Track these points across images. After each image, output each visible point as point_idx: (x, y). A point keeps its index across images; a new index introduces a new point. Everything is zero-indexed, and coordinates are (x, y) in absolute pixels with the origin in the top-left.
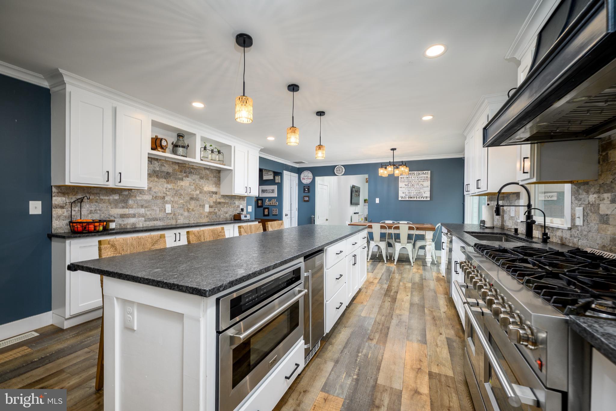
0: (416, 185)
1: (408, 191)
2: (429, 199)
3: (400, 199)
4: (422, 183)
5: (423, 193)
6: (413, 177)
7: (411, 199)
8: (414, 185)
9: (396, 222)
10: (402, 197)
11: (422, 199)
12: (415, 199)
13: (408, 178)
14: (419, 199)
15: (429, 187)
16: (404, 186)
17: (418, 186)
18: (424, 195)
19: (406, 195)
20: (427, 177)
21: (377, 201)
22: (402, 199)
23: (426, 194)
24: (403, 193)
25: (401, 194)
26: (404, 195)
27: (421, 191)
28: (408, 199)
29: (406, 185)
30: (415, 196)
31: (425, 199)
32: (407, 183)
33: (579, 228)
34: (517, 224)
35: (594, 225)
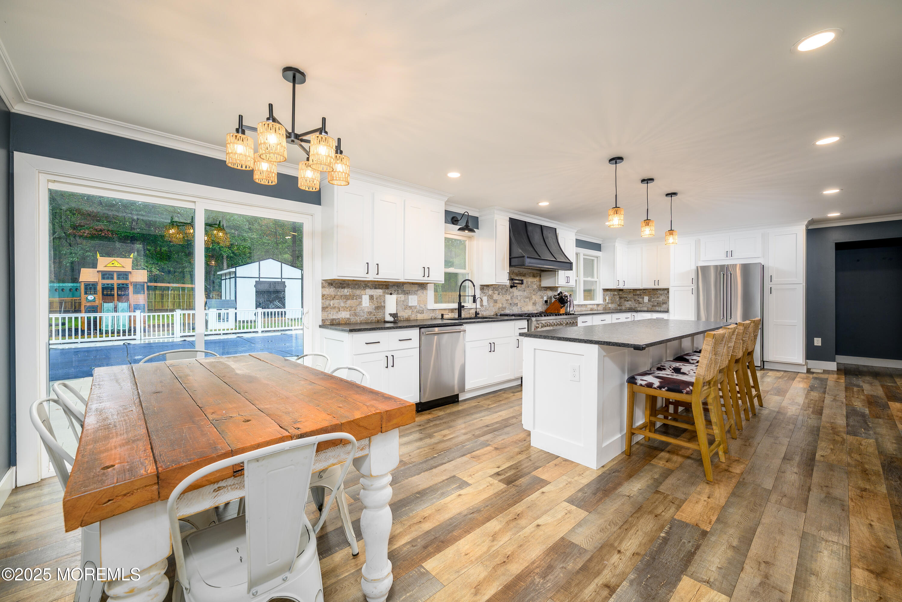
33: (485, 306)
34: (422, 312)
35: (492, 304)
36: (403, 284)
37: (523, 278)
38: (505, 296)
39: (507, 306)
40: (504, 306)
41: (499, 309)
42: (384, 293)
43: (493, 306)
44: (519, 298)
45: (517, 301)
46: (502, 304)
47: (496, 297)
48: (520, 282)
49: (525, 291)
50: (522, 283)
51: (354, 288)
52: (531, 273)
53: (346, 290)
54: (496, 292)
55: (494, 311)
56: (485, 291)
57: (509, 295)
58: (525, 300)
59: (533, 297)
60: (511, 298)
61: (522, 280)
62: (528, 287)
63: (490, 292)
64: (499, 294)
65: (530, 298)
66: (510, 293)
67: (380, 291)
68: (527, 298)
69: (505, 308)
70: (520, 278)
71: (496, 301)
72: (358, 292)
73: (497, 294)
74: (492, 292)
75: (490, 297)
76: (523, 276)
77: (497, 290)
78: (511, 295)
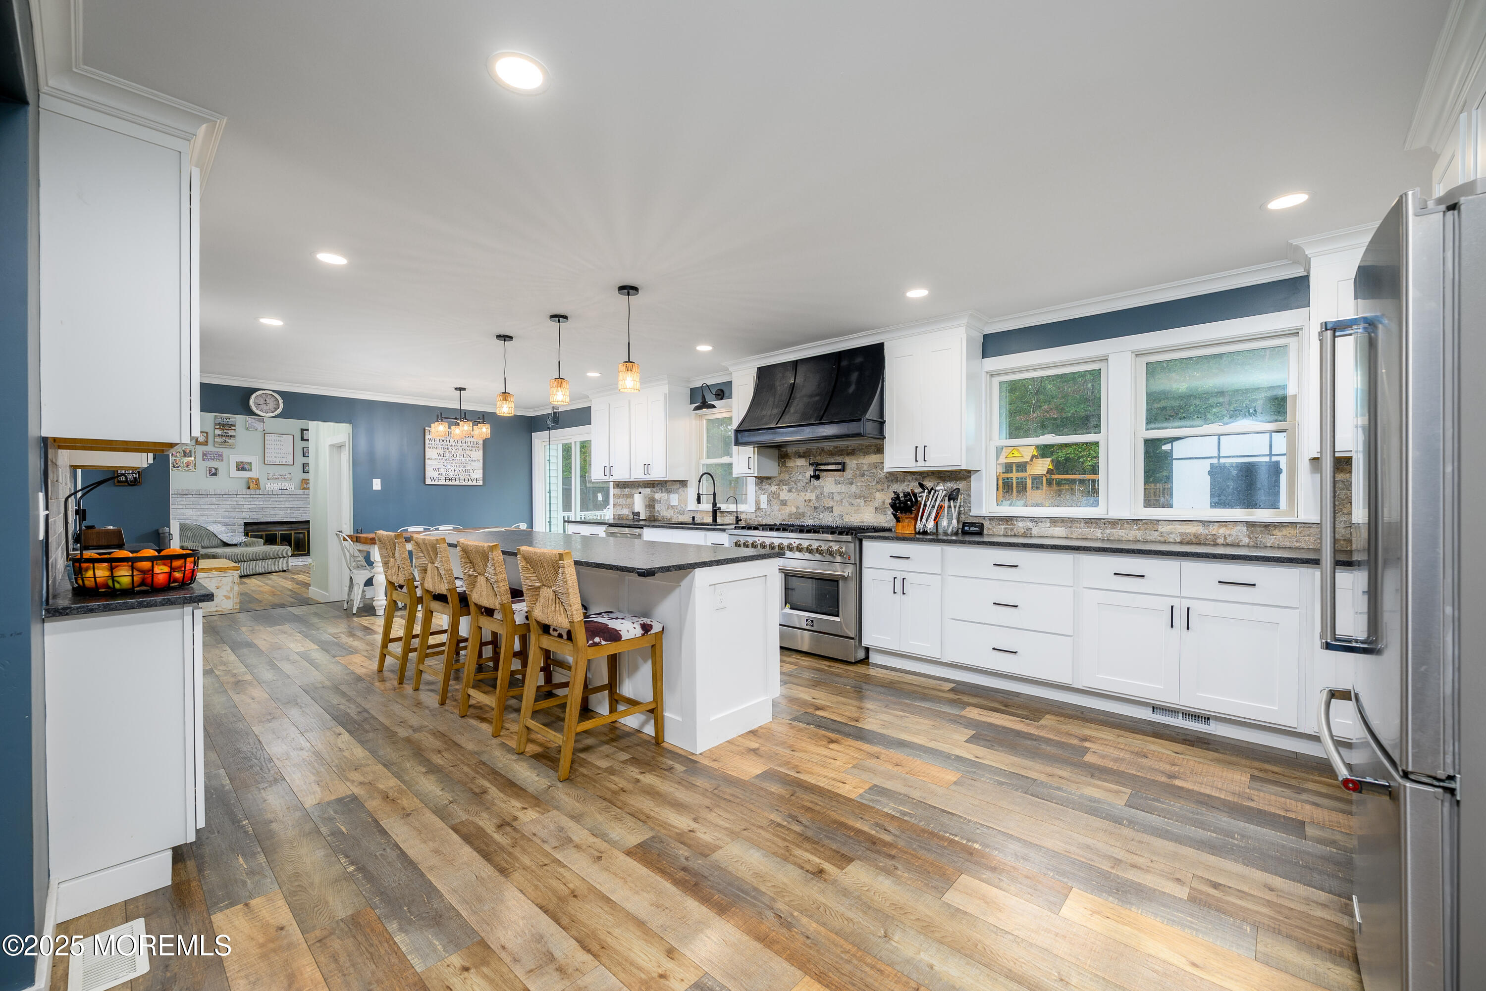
0: (458, 456)
1: (444, 466)
2: (481, 483)
3: (428, 482)
4: (468, 452)
5: (471, 471)
6: (452, 440)
7: (450, 483)
8: (455, 456)
9: (432, 529)
10: (433, 479)
11: (470, 483)
12: (457, 483)
13: (443, 441)
14: (464, 483)
15: (482, 461)
16: (437, 457)
17: (462, 457)
18: (473, 476)
19: (439, 474)
20: (477, 443)
21: (377, 485)
22: (433, 483)
23: (476, 474)
24: (435, 470)
25: (430, 473)
26: (435, 475)
27: (468, 467)
28: (443, 483)
29: (439, 455)
30: (457, 477)
31: (474, 483)
32: (441, 452)
33: (764, 510)
34: (682, 513)
35: (776, 507)
36: (667, 481)
37: (847, 460)
38: (803, 494)
39: (808, 511)
40: (801, 511)
41: (790, 515)
42: (651, 491)
43: (779, 511)
44: (837, 497)
45: (831, 504)
46: (797, 508)
47: (784, 495)
48: (840, 467)
49: (851, 483)
50: (843, 470)
51: (631, 488)
52: (870, 446)
53: (627, 490)
54: (784, 487)
55: (780, 517)
56: (764, 487)
57: (812, 491)
58: (853, 501)
59: (878, 495)
60: (817, 498)
61: (844, 465)
62: (863, 475)
63: (774, 488)
64: (790, 491)
65: (867, 498)
66: (815, 488)
67: (649, 489)
68: (856, 497)
69: (803, 515)
70: (839, 459)
71: (784, 503)
72: (633, 491)
73: (785, 492)
74: (776, 487)
75: (774, 496)
76: (848, 454)
77: (786, 485)
78: (818, 491)
